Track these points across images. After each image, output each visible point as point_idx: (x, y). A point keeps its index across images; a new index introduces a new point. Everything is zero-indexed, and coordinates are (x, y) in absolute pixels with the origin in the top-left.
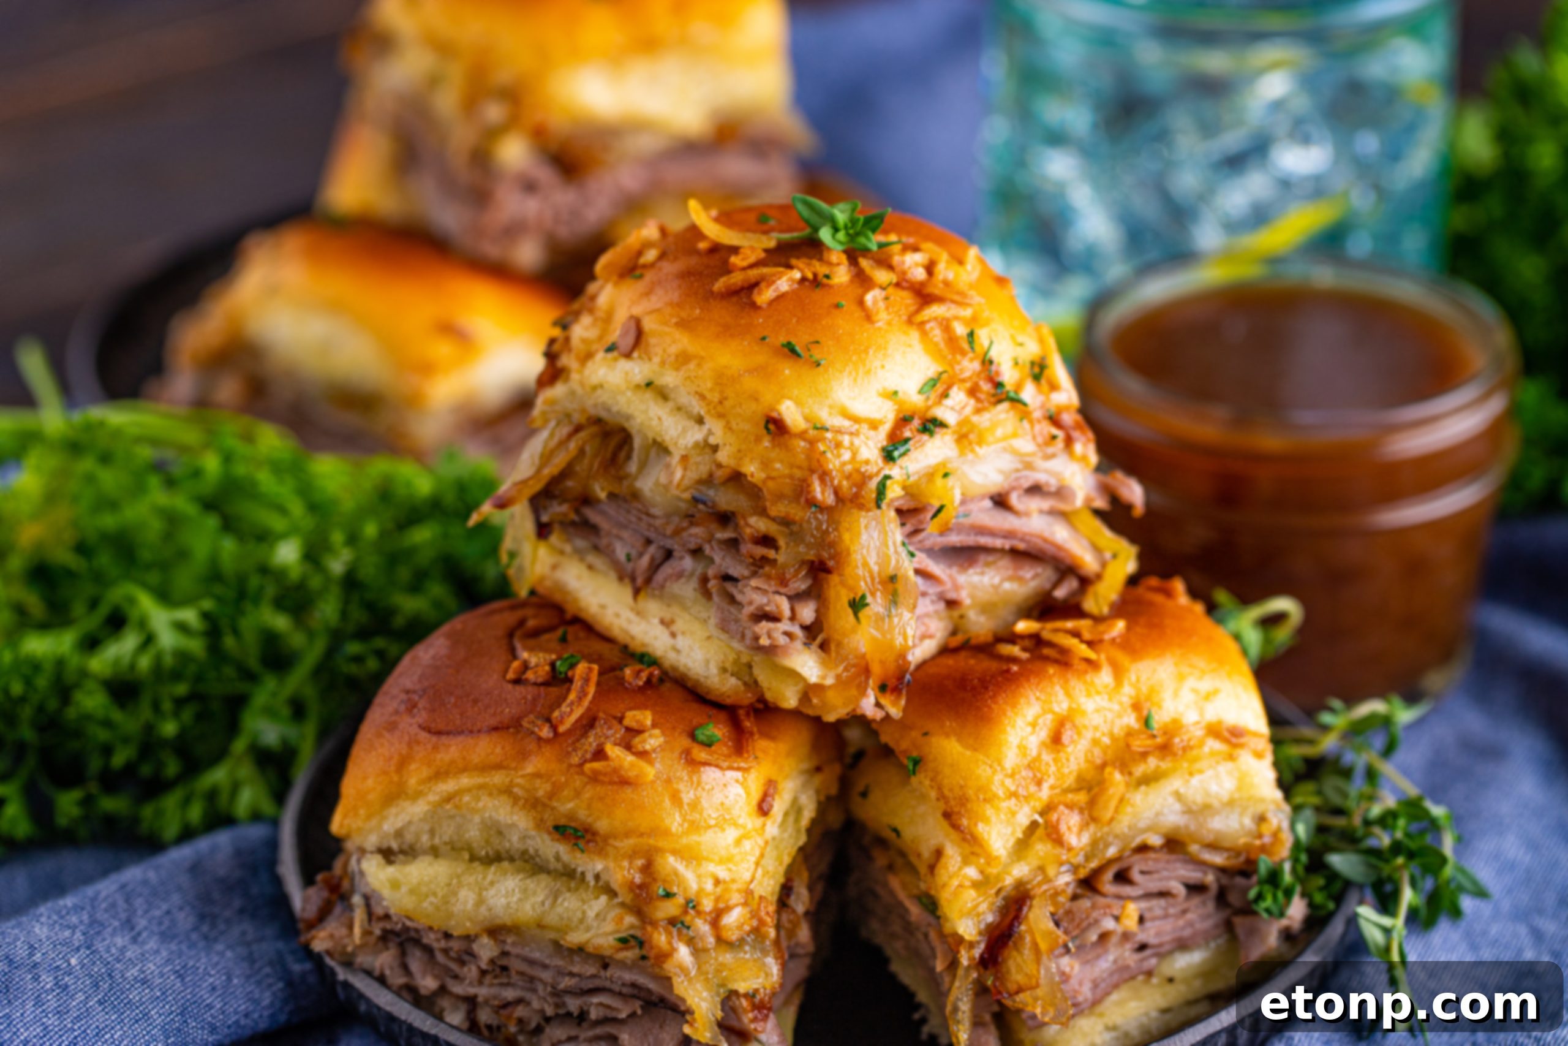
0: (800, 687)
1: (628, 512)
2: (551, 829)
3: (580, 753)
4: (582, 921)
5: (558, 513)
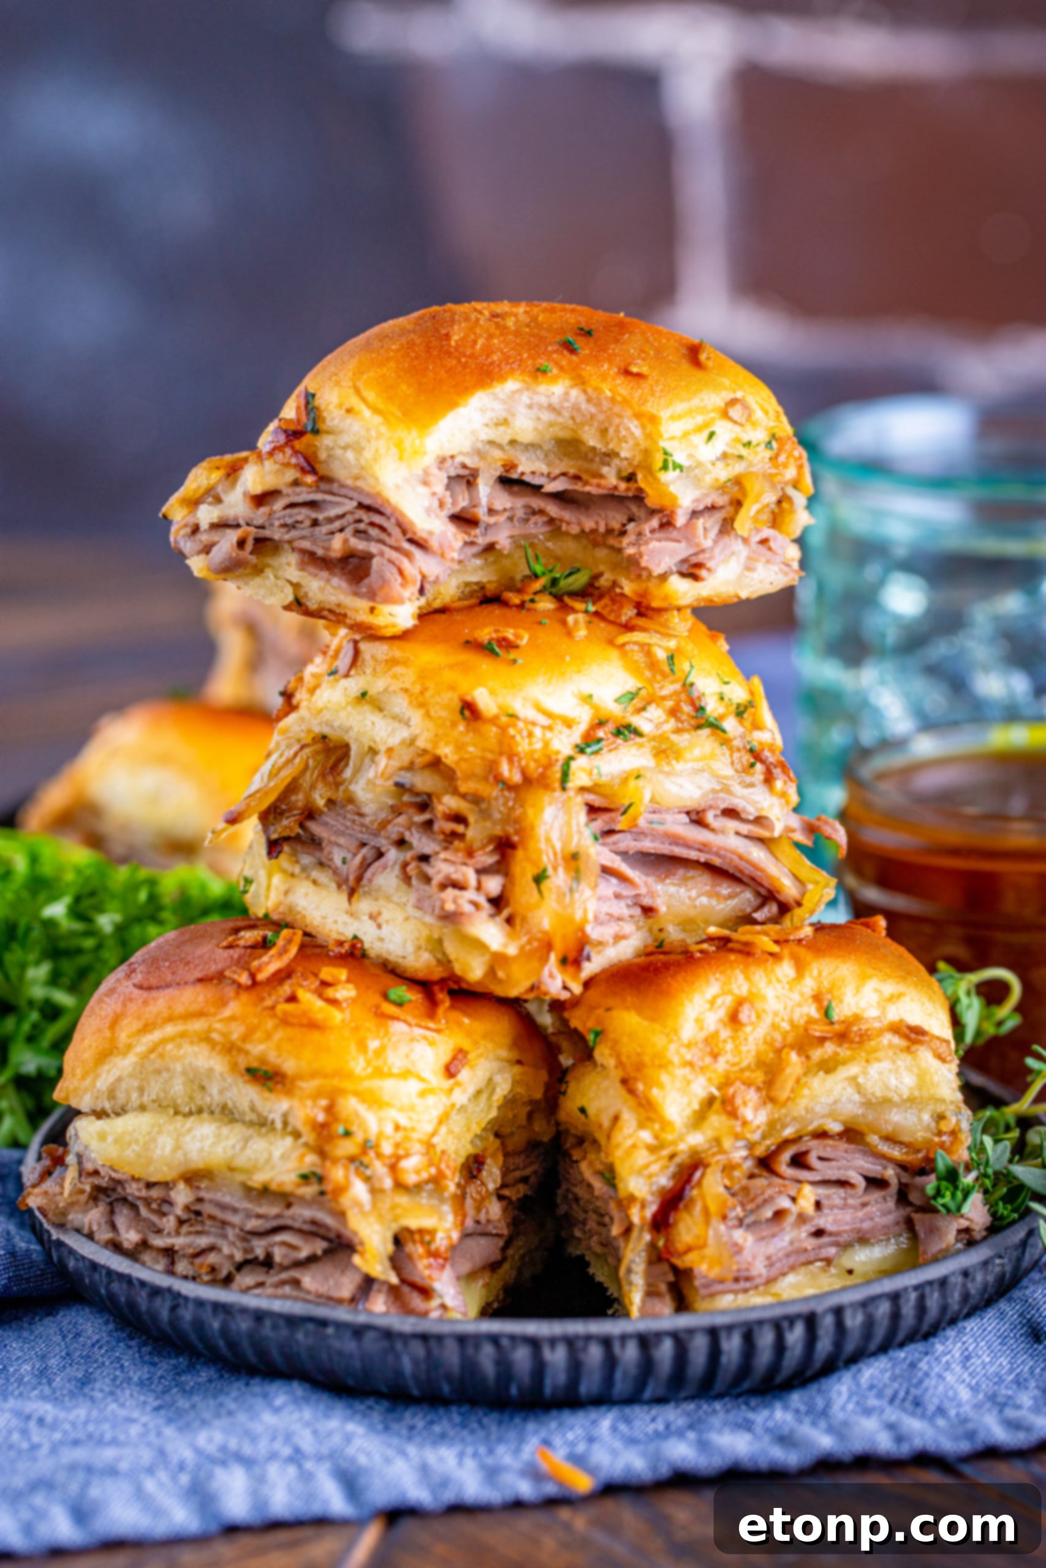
0: (487, 958)
1: (345, 817)
2: (243, 1072)
3: (274, 998)
4: (268, 1161)
5: (286, 827)
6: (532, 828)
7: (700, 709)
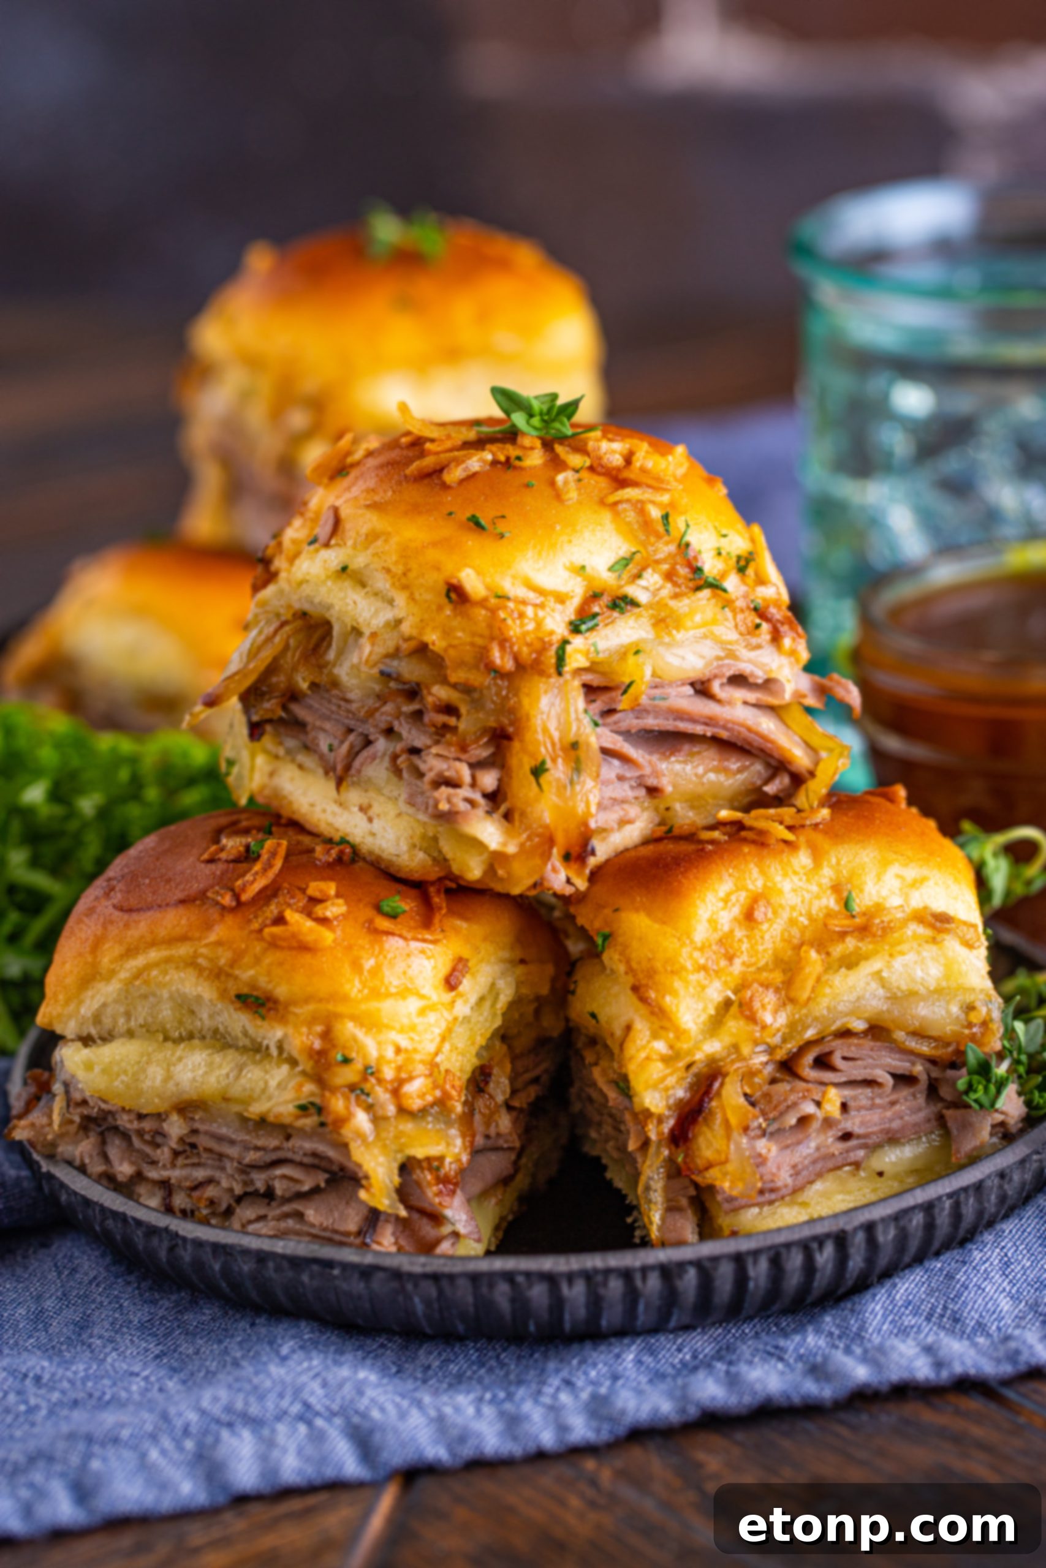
0: (485, 856)
1: (330, 702)
2: (233, 998)
4: (264, 1091)
5: (267, 710)
6: (528, 719)
7: (697, 570)
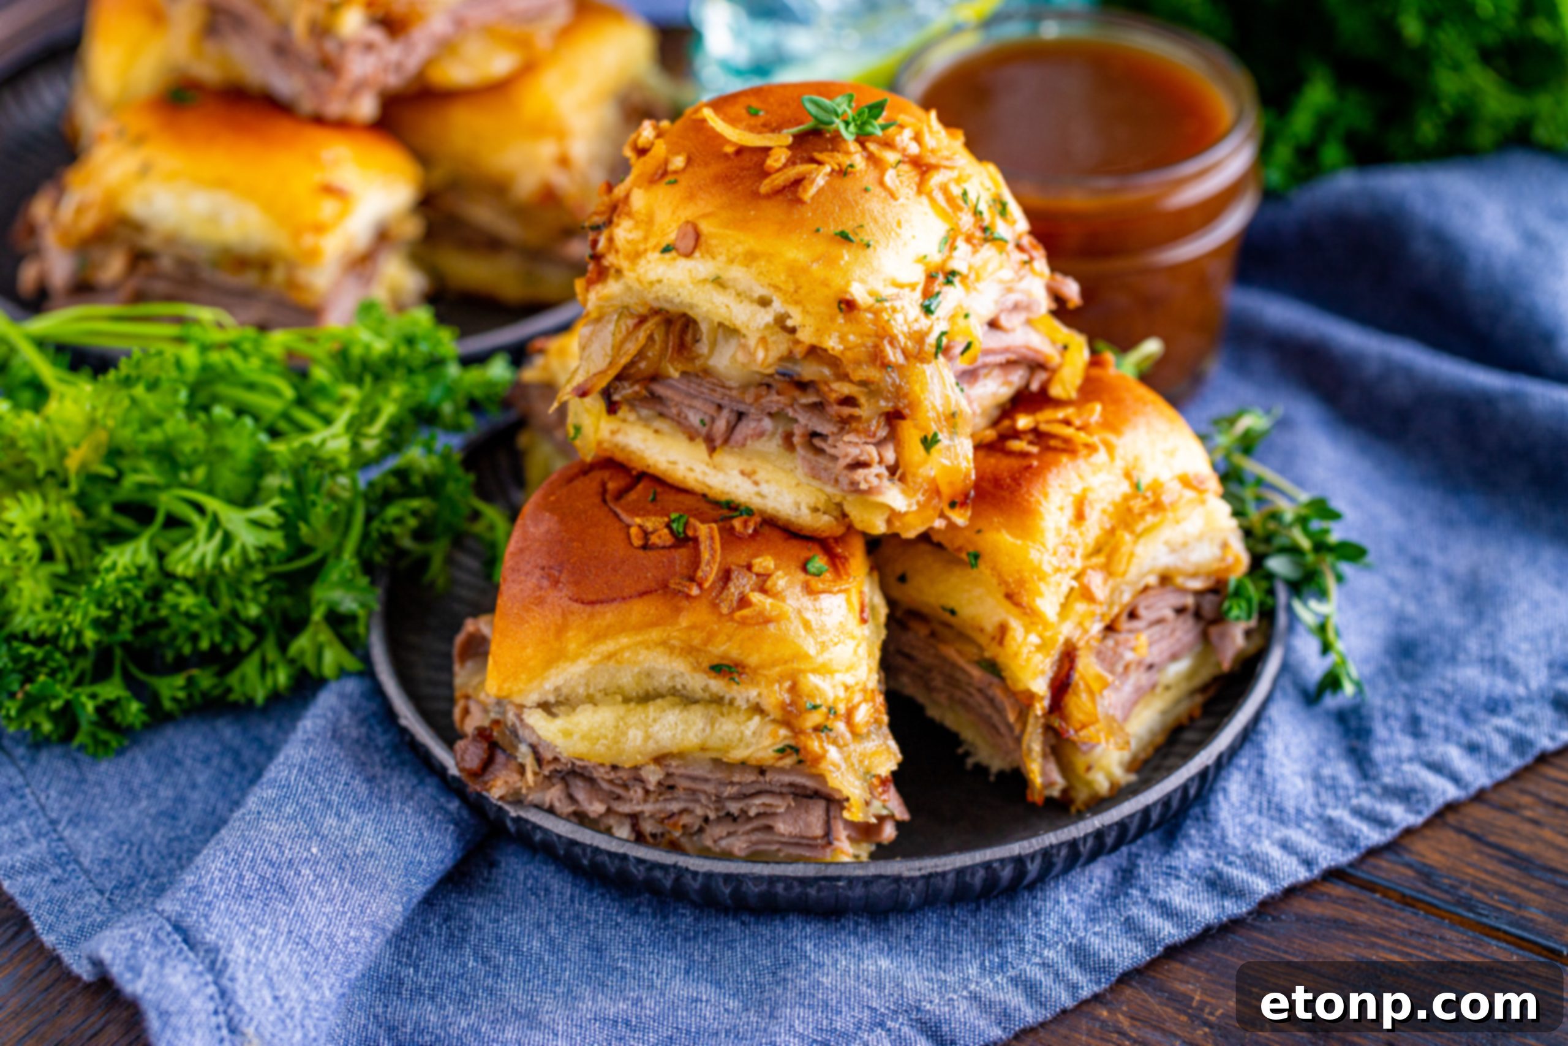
0: (888, 515)
2: (707, 669)
3: (726, 603)
6: (920, 402)
7: (986, 230)
